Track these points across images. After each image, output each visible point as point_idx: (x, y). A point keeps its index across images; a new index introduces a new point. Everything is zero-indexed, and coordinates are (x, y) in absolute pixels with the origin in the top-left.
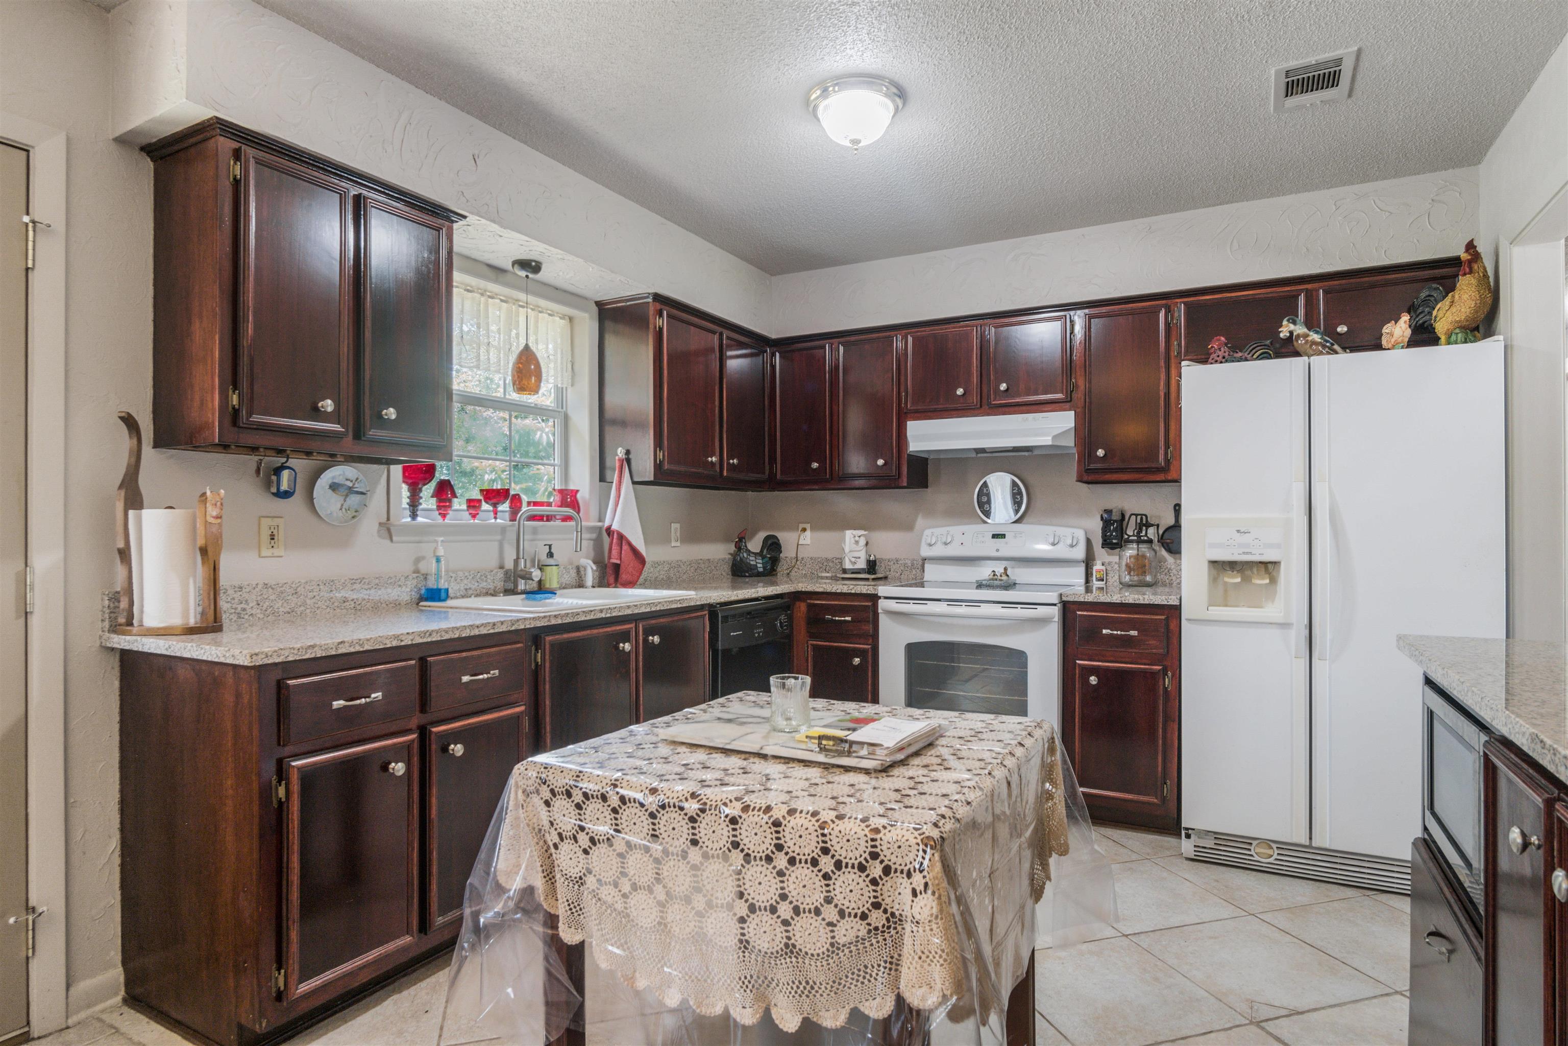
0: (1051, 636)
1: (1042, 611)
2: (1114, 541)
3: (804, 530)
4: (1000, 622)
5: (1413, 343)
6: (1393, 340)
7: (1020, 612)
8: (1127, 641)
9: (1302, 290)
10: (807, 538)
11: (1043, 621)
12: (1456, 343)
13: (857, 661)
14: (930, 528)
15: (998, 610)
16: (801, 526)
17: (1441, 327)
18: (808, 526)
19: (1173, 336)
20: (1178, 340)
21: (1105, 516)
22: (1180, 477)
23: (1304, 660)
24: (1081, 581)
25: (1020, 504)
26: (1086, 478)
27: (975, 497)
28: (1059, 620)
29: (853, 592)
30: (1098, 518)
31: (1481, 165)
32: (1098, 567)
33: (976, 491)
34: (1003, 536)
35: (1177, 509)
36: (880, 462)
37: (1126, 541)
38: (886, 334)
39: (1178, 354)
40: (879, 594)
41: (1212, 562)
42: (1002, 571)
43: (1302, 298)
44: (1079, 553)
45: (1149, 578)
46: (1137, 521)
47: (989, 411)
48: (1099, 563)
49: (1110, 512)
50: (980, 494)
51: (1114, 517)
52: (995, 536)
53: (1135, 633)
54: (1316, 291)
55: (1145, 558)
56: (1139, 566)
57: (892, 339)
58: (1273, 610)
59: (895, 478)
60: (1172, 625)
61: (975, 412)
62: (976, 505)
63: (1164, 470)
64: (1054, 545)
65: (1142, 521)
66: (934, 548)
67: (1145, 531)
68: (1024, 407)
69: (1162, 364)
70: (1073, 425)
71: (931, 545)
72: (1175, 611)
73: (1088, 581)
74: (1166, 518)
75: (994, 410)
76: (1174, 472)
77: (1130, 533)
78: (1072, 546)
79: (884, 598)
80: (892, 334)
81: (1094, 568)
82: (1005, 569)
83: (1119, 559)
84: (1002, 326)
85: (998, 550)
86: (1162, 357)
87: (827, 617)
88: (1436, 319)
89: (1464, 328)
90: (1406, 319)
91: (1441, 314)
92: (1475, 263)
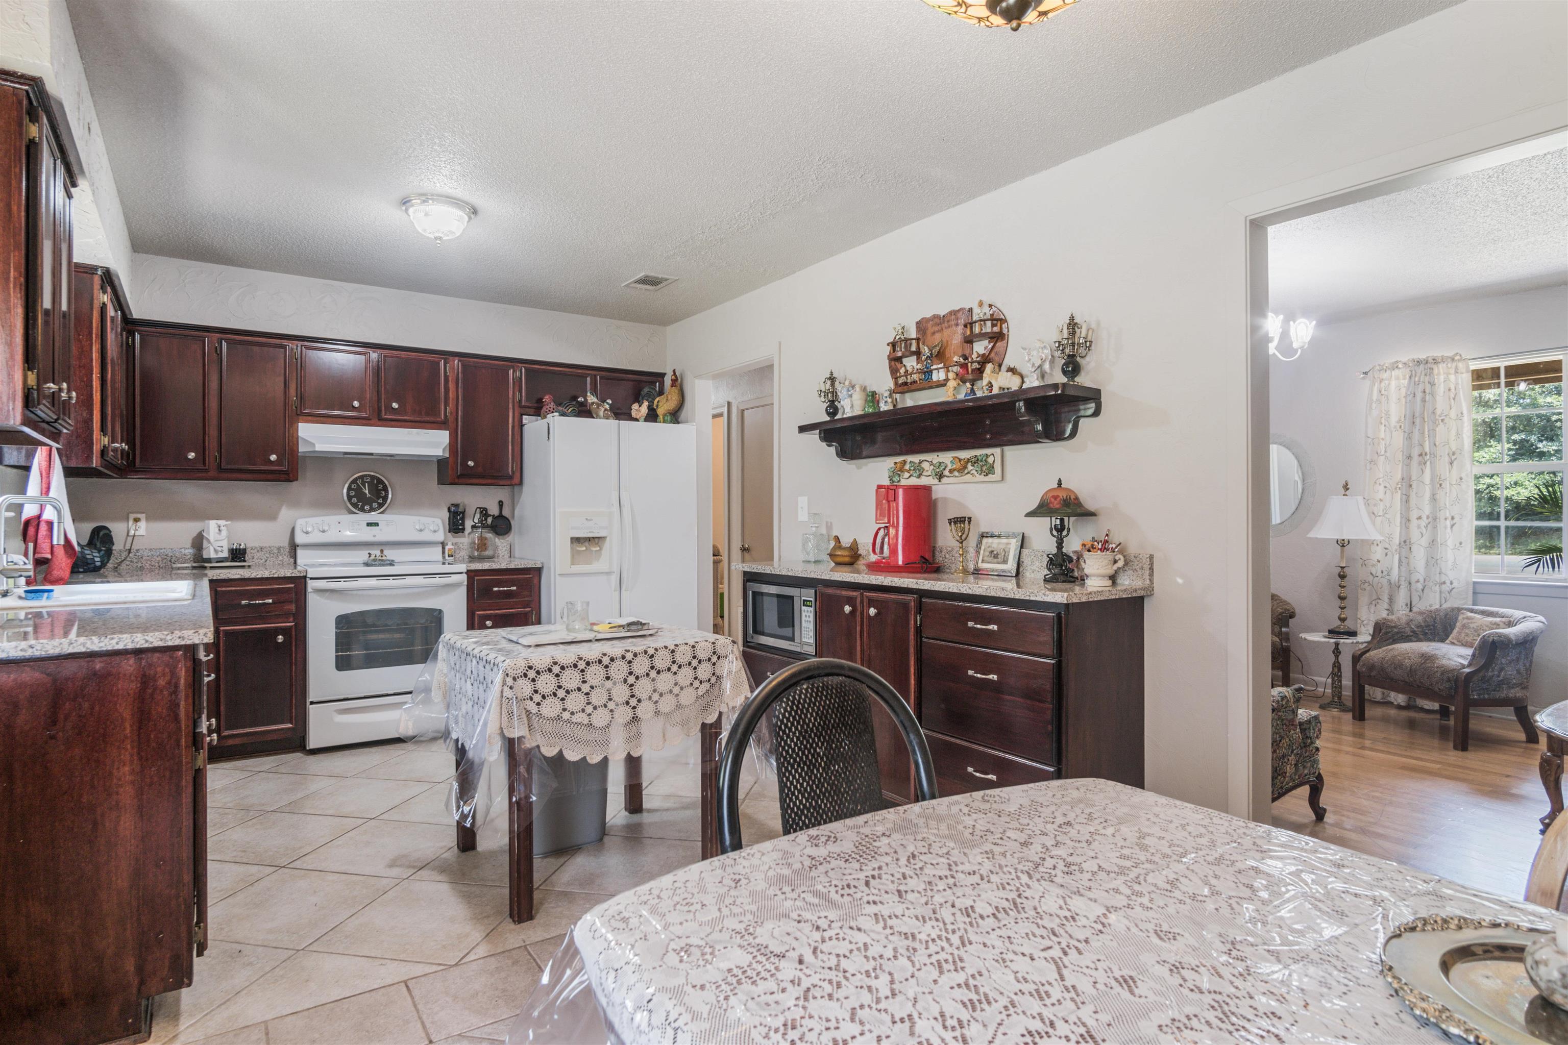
0: (461, 595)
1: (455, 578)
2: (460, 527)
3: (137, 520)
4: (420, 590)
5: (648, 419)
6: (639, 416)
7: (437, 580)
8: (509, 594)
9: (589, 375)
10: (143, 528)
11: (455, 585)
12: (668, 422)
14: (301, 518)
15: (420, 580)
16: (132, 516)
17: (660, 411)
18: (142, 516)
19: (517, 388)
20: (520, 391)
21: (453, 509)
22: (521, 483)
23: (618, 593)
24: (440, 558)
25: (385, 498)
26: (457, 481)
27: (345, 491)
28: (466, 583)
29: (276, 576)
30: (446, 510)
31: (668, 328)
32: (449, 546)
33: (347, 486)
34: (377, 524)
35: (501, 504)
36: (273, 457)
37: (473, 527)
38: (278, 341)
39: (520, 401)
40: (309, 575)
41: (572, 539)
42: (378, 553)
43: (589, 379)
44: (440, 536)
45: (488, 553)
46: (481, 512)
47: (380, 423)
48: (450, 543)
49: (457, 506)
50: (349, 489)
51: (461, 509)
52: (369, 524)
53: (515, 588)
54: (595, 376)
55: (486, 539)
56: (482, 545)
57: (284, 347)
58: (600, 565)
59: (286, 473)
60: (536, 581)
61: (367, 422)
62: (345, 498)
63: (511, 478)
64: (421, 530)
65: (484, 512)
66: (310, 535)
67: (486, 519)
68: (410, 424)
69: (511, 406)
70: (448, 441)
71: (307, 533)
72: (538, 571)
73: (444, 557)
74: (494, 510)
75: (384, 423)
76: (516, 480)
77: (476, 521)
78: (435, 531)
79: (311, 579)
80: (285, 342)
81: (447, 548)
82: (382, 551)
83: (465, 540)
84: (392, 357)
85: (374, 536)
86: (511, 401)
87: (243, 602)
88: (657, 406)
89: (670, 414)
90: (646, 404)
91: (660, 404)
92: (676, 381)
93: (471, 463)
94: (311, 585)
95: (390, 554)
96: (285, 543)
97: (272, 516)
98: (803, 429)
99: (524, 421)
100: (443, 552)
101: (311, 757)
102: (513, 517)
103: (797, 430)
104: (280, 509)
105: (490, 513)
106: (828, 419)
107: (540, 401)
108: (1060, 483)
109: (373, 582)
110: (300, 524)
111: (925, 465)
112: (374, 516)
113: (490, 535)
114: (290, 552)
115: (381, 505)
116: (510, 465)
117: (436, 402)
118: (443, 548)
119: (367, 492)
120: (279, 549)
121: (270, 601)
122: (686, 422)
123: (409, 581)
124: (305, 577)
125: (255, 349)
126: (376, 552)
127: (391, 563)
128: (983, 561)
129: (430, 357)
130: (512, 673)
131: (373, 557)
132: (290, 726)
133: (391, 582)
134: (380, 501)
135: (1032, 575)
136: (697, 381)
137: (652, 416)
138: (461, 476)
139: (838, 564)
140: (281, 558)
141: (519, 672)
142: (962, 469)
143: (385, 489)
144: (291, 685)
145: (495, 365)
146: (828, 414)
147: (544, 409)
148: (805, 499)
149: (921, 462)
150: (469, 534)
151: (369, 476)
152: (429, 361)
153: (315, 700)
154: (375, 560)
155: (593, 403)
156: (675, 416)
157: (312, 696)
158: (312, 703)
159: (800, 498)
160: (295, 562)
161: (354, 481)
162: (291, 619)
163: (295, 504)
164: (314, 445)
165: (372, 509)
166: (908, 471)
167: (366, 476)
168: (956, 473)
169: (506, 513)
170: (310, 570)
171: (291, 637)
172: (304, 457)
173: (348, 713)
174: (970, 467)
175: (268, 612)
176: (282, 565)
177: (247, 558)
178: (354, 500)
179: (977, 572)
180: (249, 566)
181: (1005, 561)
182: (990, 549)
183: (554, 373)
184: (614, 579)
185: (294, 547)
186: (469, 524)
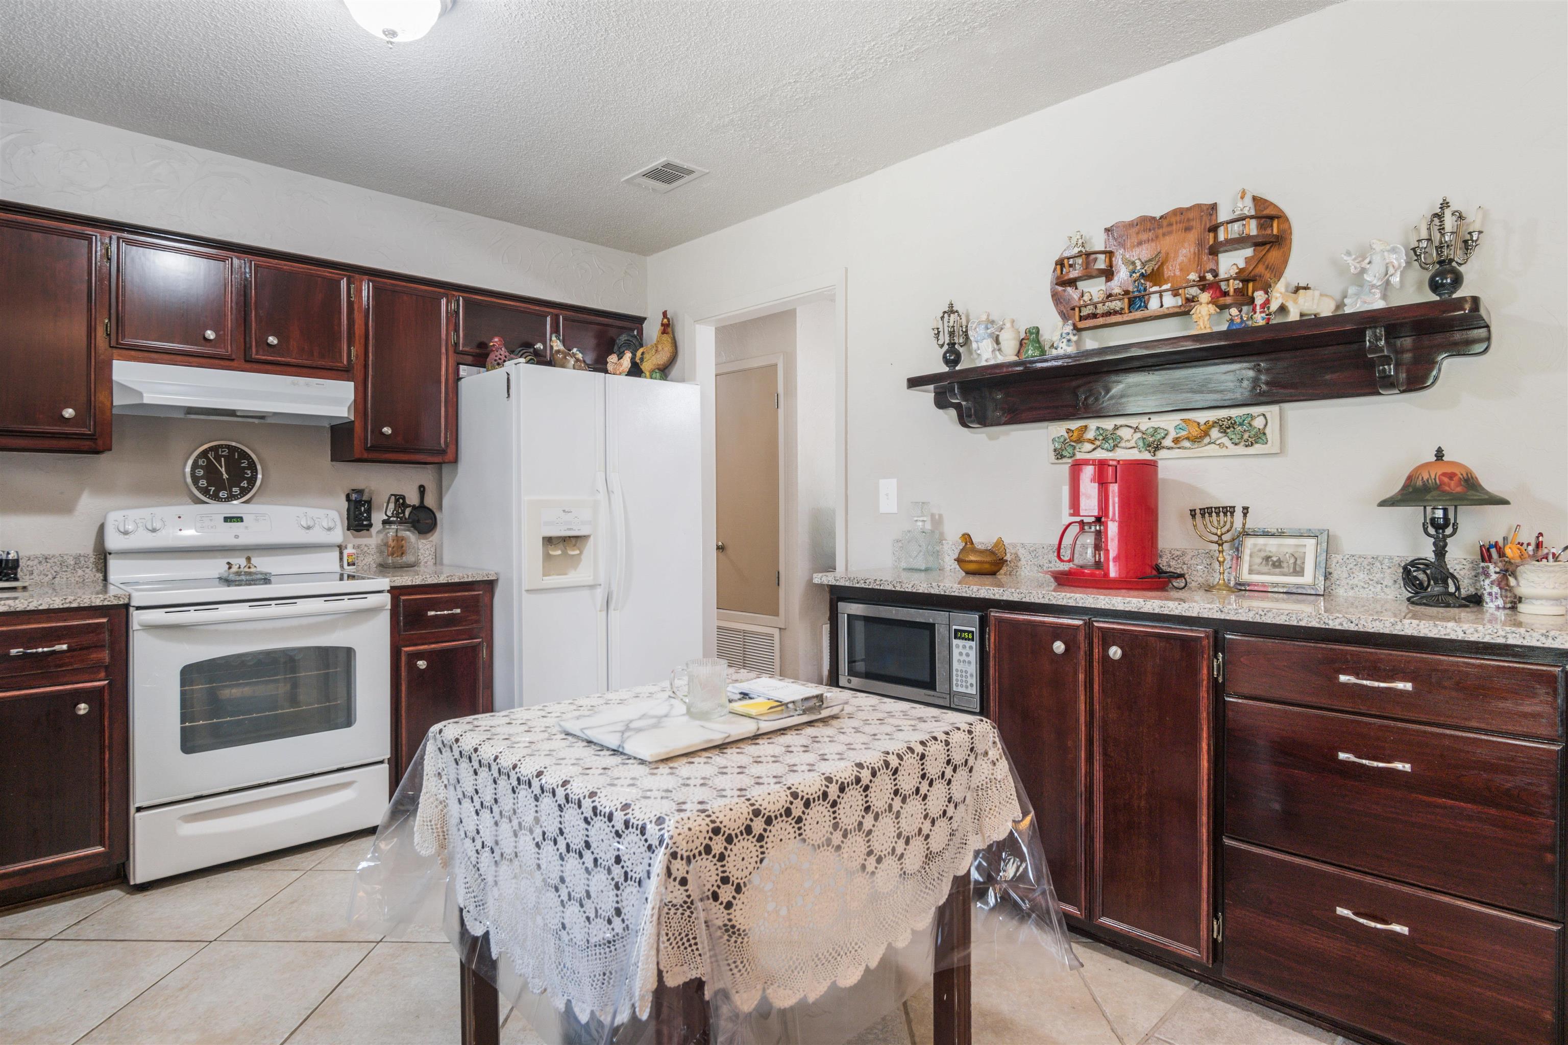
0: (381, 626)
1: (373, 600)
2: (365, 523)
4: (318, 619)
5: (630, 374)
6: (621, 369)
7: (347, 604)
8: (451, 619)
9: (549, 313)
11: (373, 611)
12: (656, 379)
13: (83, 708)
14: (115, 509)
15: (318, 605)
17: (646, 366)
19: (451, 327)
20: (456, 330)
21: (354, 497)
22: (455, 461)
23: (604, 613)
24: (337, 568)
25: (252, 481)
26: (365, 456)
27: (188, 469)
28: (389, 607)
29: (74, 605)
30: (344, 498)
31: (648, 258)
32: (349, 550)
33: (190, 462)
34: (240, 519)
35: (422, 490)
36: (69, 413)
37: (385, 522)
38: (78, 228)
39: (456, 344)
40: (133, 604)
41: (544, 538)
42: (243, 562)
43: (549, 319)
44: (338, 534)
45: (409, 558)
46: (397, 500)
47: (248, 366)
48: (350, 546)
49: (360, 492)
50: (195, 466)
51: (365, 498)
52: (227, 519)
53: (458, 611)
54: (557, 316)
55: (403, 539)
56: (399, 548)
57: (89, 238)
58: (579, 575)
59: (92, 438)
60: (487, 599)
61: (227, 363)
62: (189, 480)
63: (443, 452)
64: (309, 528)
65: (400, 501)
66: (132, 536)
67: (403, 512)
68: (294, 369)
69: (443, 350)
70: (353, 398)
71: (126, 533)
72: (490, 585)
73: (342, 566)
74: (413, 499)
75: (255, 366)
76: (450, 456)
77: (389, 514)
78: (329, 529)
79: (138, 608)
80: (89, 231)
81: (346, 552)
82: (249, 559)
83: (373, 540)
84: (268, 268)
85: (237, 537)
86: (443, 343)
87: (14, 652)
88: (642, 359)
89: (659, 369)
90: (628, 355)
91: (647, 356)
92: (667, 327)
93: (387, 430)
94: (138, 618)
95: (262, 564)
96: (87, 547)
97: (65, 507)
98: (915, 383)
99: (462, 373)
100: (341, 559)
101: (139, 897)
102: (440, 507)
103: (905, 383)
104: (79, 496)
105: (408, 502)
106: (945, 369)
107: (483, 345)
108: (1439, 454)
109: (242, 611)
110: (114, 520)
111: (1125, 433)
112: (235, 507)
113: (410, 536)
114: (96, 563)
115: (244, 491)
116: (443, 435)
117: (334, 337)
118: (341, 553)
119: (223, 470)
120: (77, 558)
121: (65, 647)
122: (682, 380)
123: (303, 606)
124: (127, 606)
125: (36, 236)
126: (239, 561)
127: (266, 580)
128: (1251, 572)
129: (327, 273)
130: (683, 850)
131: (235, 569)
132: (100, 849)
133: (273, 610)
134: (244, 484)
135: (1351, 593)
136: (698, 326)
137: (635, 370)
138: (374, 448)
139: (968, 573)
140: (80, 572)
141: (698, 845)
142: (1201, 436)
143: (252, 466)
144: (103, 784)
145: (422, 290)
146: (947, 362)
147: (492, 356)
148: (893, 482)
149: (1116, 428)
150: (379, 532)
151: (228, 447)
152: (324, 278)
153: (145, 804)
154: (238, 574)
155: (558, 352)
156: (664, 371)
157: (139, 797)
158: (139, 809)
159: (882, 482)
160: (105, 579)
161: (204, 454)
162: (103, 674)
163: (106, 488)
164: (140, 394)
165: (231, 497)
166: (1091, 442)
167: (221, 446)
168: (1187, 444)
169: (430, 502)
170: (135, 595)
171: (102, 705)
172: (121, 417)
173: (203, 819)
174: (1215, 433)
175: (61, 666)
176: (83, 583)
177: (20, 574)
178: (203, 483)
179: (1241, 588)
180: (25, 588)
181: (1298, 571)
182: (1263, 554)
183: (504, 308)
184: (600, 594)
185: (102, 556)
186: (378, 517)
